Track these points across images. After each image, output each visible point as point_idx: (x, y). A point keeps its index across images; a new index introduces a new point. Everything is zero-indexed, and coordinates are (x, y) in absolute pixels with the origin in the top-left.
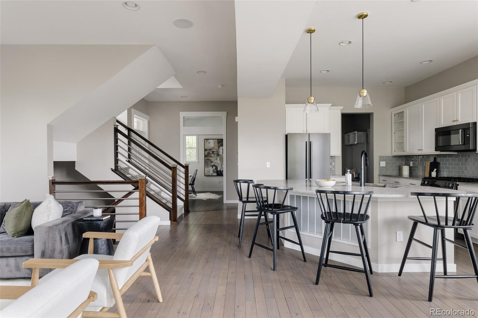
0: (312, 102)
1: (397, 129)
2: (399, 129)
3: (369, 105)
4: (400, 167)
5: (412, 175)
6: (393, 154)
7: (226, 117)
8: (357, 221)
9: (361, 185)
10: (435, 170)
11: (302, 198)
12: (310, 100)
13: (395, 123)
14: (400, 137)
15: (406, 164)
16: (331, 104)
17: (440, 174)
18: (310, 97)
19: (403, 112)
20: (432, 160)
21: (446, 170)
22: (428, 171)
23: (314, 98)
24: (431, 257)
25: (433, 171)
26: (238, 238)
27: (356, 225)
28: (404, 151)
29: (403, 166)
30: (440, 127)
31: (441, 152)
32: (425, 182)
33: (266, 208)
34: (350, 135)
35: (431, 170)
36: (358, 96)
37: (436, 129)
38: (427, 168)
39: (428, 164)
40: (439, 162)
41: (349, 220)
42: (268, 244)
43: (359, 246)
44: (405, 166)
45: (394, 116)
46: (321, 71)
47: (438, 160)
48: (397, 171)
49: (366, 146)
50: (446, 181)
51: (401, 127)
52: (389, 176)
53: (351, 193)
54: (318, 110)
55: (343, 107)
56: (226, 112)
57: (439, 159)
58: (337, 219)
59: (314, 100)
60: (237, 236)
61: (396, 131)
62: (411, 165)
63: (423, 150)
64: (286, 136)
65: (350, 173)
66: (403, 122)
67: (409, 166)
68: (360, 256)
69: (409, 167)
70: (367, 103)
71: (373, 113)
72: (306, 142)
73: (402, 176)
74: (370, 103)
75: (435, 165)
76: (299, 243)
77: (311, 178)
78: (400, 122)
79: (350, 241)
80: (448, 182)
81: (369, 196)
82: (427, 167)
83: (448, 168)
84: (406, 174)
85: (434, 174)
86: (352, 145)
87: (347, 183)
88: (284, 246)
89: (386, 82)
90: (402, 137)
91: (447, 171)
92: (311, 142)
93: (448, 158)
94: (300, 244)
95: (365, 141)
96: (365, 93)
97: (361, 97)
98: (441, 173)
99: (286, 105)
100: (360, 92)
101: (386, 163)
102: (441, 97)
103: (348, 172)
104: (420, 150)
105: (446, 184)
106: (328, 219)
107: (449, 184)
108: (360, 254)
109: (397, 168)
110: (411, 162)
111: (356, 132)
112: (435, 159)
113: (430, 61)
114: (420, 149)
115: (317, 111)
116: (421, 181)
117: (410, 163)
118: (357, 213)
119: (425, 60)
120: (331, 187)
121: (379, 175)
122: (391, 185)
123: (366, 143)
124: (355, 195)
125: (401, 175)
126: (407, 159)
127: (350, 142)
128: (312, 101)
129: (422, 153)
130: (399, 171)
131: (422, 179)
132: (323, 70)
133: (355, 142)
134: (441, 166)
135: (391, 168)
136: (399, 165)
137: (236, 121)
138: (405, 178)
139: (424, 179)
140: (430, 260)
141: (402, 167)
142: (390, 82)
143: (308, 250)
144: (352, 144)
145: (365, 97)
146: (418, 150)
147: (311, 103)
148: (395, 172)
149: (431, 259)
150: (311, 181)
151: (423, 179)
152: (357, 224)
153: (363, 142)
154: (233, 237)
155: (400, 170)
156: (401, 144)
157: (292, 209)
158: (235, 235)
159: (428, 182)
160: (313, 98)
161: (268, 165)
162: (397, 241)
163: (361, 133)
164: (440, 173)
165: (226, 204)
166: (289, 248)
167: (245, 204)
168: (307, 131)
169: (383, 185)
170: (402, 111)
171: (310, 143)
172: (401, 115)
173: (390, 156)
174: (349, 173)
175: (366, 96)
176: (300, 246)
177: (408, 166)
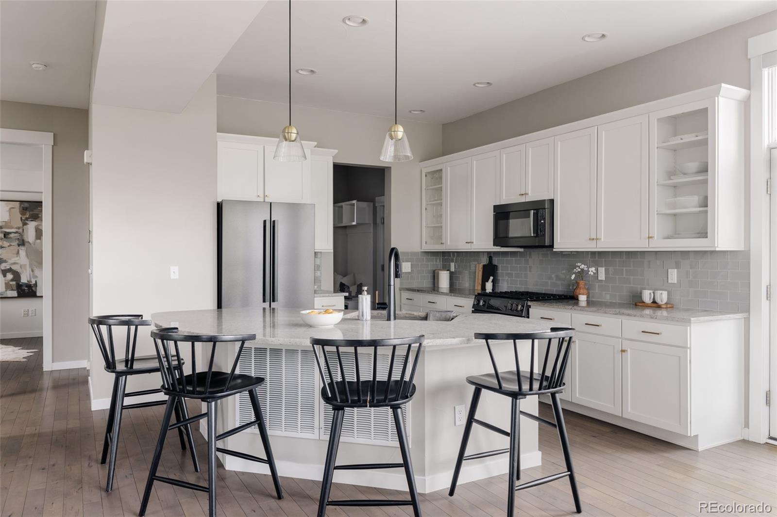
0: (293, 138)
1: (430, 201)
2: (433, 201)
3: (407, 157)
4: (434, 272)
5: (453, 289)
6: (422, 248)
7: (53, 146)
8: (397, 401)
9: (389, 319)
10: (492, 278)
11: (268, 352)
12: (288, 133)
13: (428, 189)
14: (434, 216)
15: (446, 268)
16: (316, 143)
17: (498, 286)
18: (289, 127)
19: (441, 170)
20: (485, 261)
21: (507, 278)
22: (480, 281)
23: (297, 132)
24: (509, 447)
25: (487, 282)
26: (99, 465)
27: (395, 408)
28: (442, 243)
29: (440, 272)
30: (501, 204)
31: (502, 248)
32: (479, 301)
33: (188, 388)
34: (344, 206)
35: (485, 280)
36: (387, 136)
37: (495, 206)
38: (478, 276)
39: (479, 268)
40: (496, 264)
41: (383, 398)
42: (182, 467)
43: (399, 446)
44: (443, 272)
45: (426, 176)
46: (299, 70)
47: (496, 261)
48: (429, 280)
49: (372, 231)
50: (513, 300)
51: (436, 199)
52: (418, 291)
53: (387, 344)
54: (306, 159)
55: (336, 151)
56: (52, 134)
57: (496, 259)
58: (359, 400)
59: (298, 134)
60: (97, 461)
61: (428, 204)
62: (453, 269)
63: (474, 243)
64: (219, 207)
65: (368, 294)
66: (441, 189)
67: (448, 272)
68: (403, 466)
69: (450, 273)
70: (404, 154)
71: (390, 168)
72: (265, 222)
73: (438, 291)
74: (409, 153)
75: (490, 271)
76: (267, 459)
77: (274, 301)
78: (436, 189)
79: (373, 438)
80: (515, 302)
81: (418, 345)
82: (478, 273)
83: (510, 275)
84: (445, 287)
85: (489, 287)
86: (345, 227)
87: (363, 315)
88: (225, 469)
89: (414, 111)
90: (439, 216)
91: (508, 280)
92: (274, 221)
93: (511, 257)
94: (270, 461)
95: (371, 221)
96: (400, 131)
97: (392, 140)
98: (500, 285)
99: (218, 133)
100: (390, 130)
101: (411, 264)
102: (502, 150)
103: (364, 290)
104: (469, 243)
105: (512, 305)
106: (339, 401)
107: (517, 305)
108: (403, 463)
109: (430, 275)
110: (451, 263)
111: (354, 202)
112: (490, 258)
113: (488, 83)
114: (468, 241)
115: (303, 159)
116: (473, 300)
117: (450, 265)
118: (386, 380)
119: (480, 82)
120: (332, 326)
121: (401, 289)
122: (438, 315)
123: (372, 224)
124: (394, 347)
125: (436, 289)
126: (446, 257)
127: (344, 222)
128: (294, 136)
129: (473, 247)
130: (432, 280)
131: (474, 297)
132: (302, 68)
133: (354, 222)
134: (500, 271)
135: (420, 275)
136: (432, 269)
137: (85, 161)
138: (443, 294)
139: (478, 297)
140: (508, 452)
141: (438, 273)
142: (421, 111)
143: (285, 469)
144: (346, 225)
145: (400, 140)
146: (466, 243)
147: (290, 141)
148: (427, 283)
149: (509, 450)
150: (274, 309)
151: (476, 295)
152: (397, 406)
153: (367, 222)
154: (86, 465)
155: (435, 277)
156: (437, 231)
157: (250, 383)
158: (90, 458)
159: (484, 301)
160: (294, 131)
161: (174, 272)
162: (455, 425)
163: (364, 205)
164: (498, 284)
165: (52, 371)
166: (235, 470)
167: (124, 377)
168: (266, 198)
169: (423, 314)
170: (440, 168)
171: (273, 225)
172: (437, 176)
173: (418, 252)
174: (366, 293)
175: (402, 138)
176: (268, 465)
177: (448, 270)
